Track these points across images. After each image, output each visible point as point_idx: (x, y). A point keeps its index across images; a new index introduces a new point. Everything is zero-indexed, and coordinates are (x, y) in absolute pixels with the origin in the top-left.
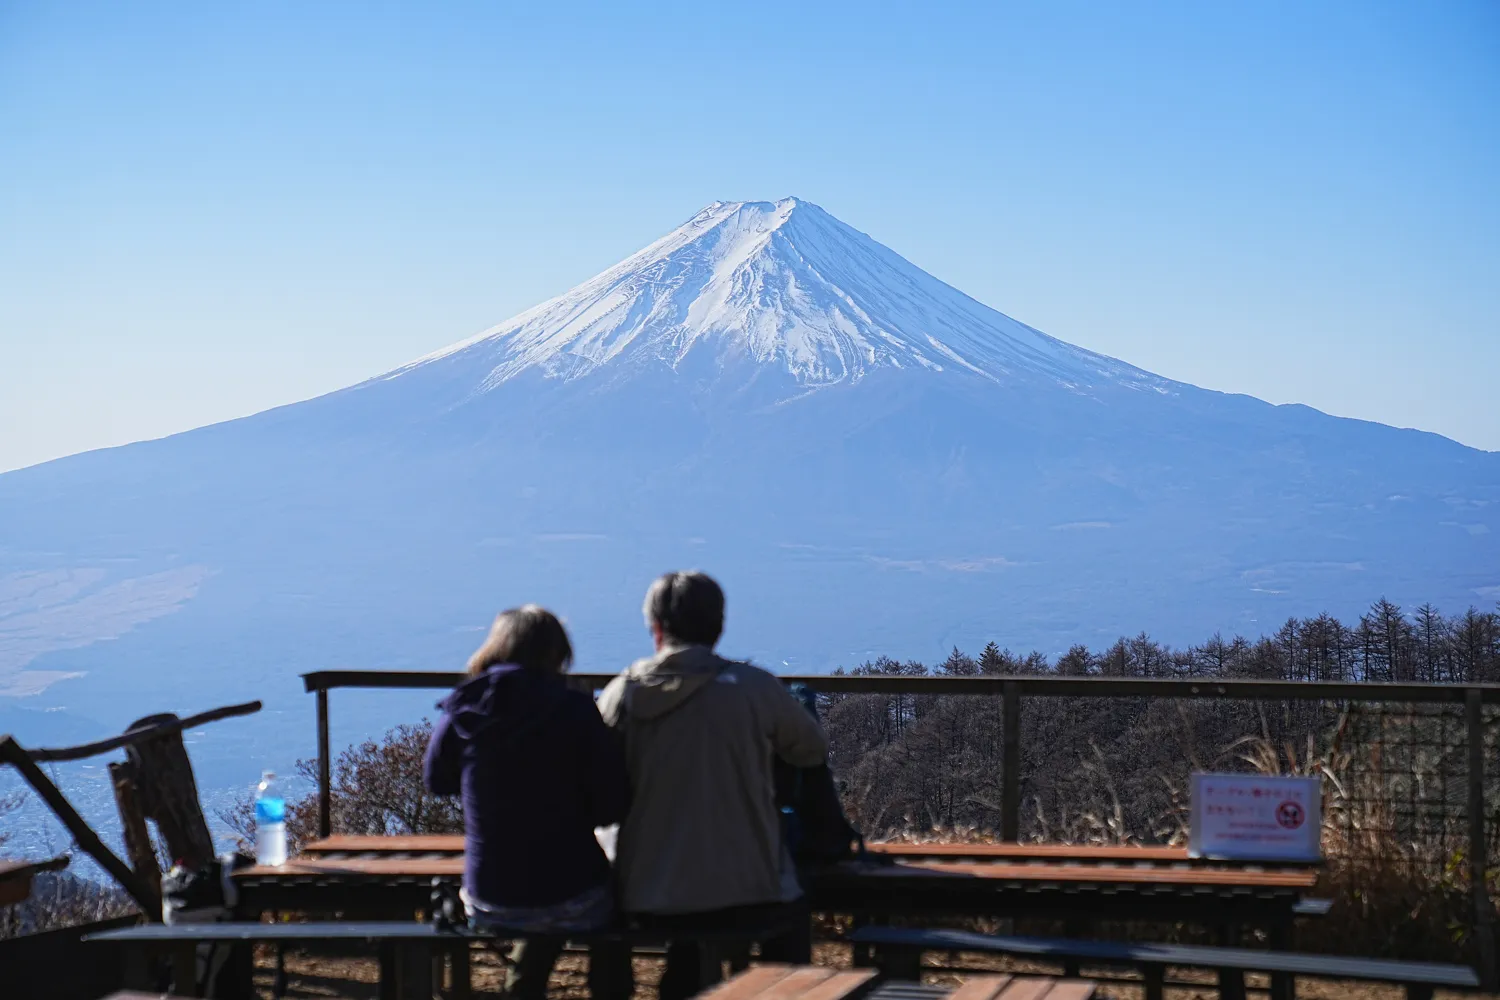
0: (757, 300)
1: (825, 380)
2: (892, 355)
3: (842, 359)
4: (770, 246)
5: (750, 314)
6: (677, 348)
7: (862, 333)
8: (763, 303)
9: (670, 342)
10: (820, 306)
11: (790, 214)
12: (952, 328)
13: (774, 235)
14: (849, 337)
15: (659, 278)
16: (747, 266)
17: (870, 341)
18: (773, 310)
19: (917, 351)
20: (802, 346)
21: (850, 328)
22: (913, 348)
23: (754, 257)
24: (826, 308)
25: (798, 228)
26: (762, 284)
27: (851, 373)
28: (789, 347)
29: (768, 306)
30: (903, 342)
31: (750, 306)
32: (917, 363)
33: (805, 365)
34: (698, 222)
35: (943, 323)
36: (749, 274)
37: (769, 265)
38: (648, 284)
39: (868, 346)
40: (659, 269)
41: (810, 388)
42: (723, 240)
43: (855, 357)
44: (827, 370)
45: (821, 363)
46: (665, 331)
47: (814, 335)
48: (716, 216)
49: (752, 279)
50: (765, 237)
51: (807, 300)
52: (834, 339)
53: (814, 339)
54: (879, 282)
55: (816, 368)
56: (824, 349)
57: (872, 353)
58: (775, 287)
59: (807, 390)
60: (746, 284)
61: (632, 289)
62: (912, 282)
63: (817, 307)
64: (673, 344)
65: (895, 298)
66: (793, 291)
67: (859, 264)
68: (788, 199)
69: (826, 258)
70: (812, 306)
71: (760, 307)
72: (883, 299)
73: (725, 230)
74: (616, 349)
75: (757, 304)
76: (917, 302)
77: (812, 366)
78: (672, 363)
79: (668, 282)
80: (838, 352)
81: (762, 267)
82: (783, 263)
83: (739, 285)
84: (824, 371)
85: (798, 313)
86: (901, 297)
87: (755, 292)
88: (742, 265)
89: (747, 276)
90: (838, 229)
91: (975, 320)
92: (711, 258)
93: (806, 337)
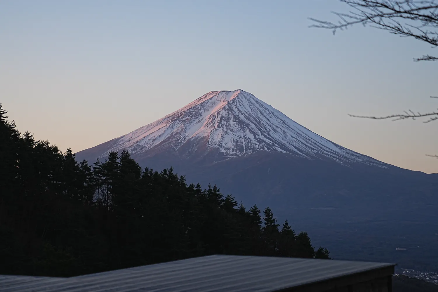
0: (216, 125)
1: (236, 154)
2: (266, 146)
3: (244, 147)
4: (226, 106)
5: (212, 131)
6: (180, 143)
7: (255, 138)
8: (219, 126)
9: (178, 140)
10: (241, 128)
11: (237, 95)
12: (296, 139)
13: (228, 103)
14: (250, 140)
15: (181, 118)
16: (216, 114)
17: (258, 141)
18: (222, 129)
19: (277, 145)
20: (229, 142)
21: (251, 136)
22: (275, 144)
23: (219, 110)
24: (243, 129)
25: (240, 100)
26: (220, 120)
27: (247, 152)
28: (224, 142)
29: (221, 127)
30: (272, 142)
31: (213, 128)
32: (276, 150)
33: (229, 149)
34: (202, 99)
35: (292, 137)
36: (216, 116)
37: (224, 113)
38: (176, 120)
39: (256, 143)
40: (182, 115)
41: (229, 157)
42: (209, 104)
43: (250, 146)
44: (237, 151)
45: (235, 148)
46: (178, 136)
47: (236, 138)
48: (209, 96)
49: (216, 118)
50: (225, 103)
51: (236, 125)
52: (243, 140)
53: (235, 140)
54: (270, 121)
55: (233, 150)
56: (238, 143)
57: (257, 146)
58: (224, 121)
59: (227, 158)
60: (213, 120)
61: (170, 121)
62: (284, 122)
63: (240, 128)
64: (180, 141)
65: (275, 127)
66: (232, 122)
67: (262, 114)
68: (238, 90)
69: (248, 111)
70: (238, 128)
71: (217, 128)
72: (269, 127)
73: (210, 101)
74: (156, 143)
75: (216, 127)
76: (283, 129)
77: (231, 149)
78: (177, 148)
79: (184, 119)
80: (244, 145)
81: (221, 113)
82: (230, 112)
83: (211, 120)
84: (236, 151)
85: (231, 130)
86: (277, 127)
87: (216, 122)
88: (214, 113)
89: (214, 117)
90: (256, 101)
91: (308, 137)
92: (203, 111)
93: (232, 139)
